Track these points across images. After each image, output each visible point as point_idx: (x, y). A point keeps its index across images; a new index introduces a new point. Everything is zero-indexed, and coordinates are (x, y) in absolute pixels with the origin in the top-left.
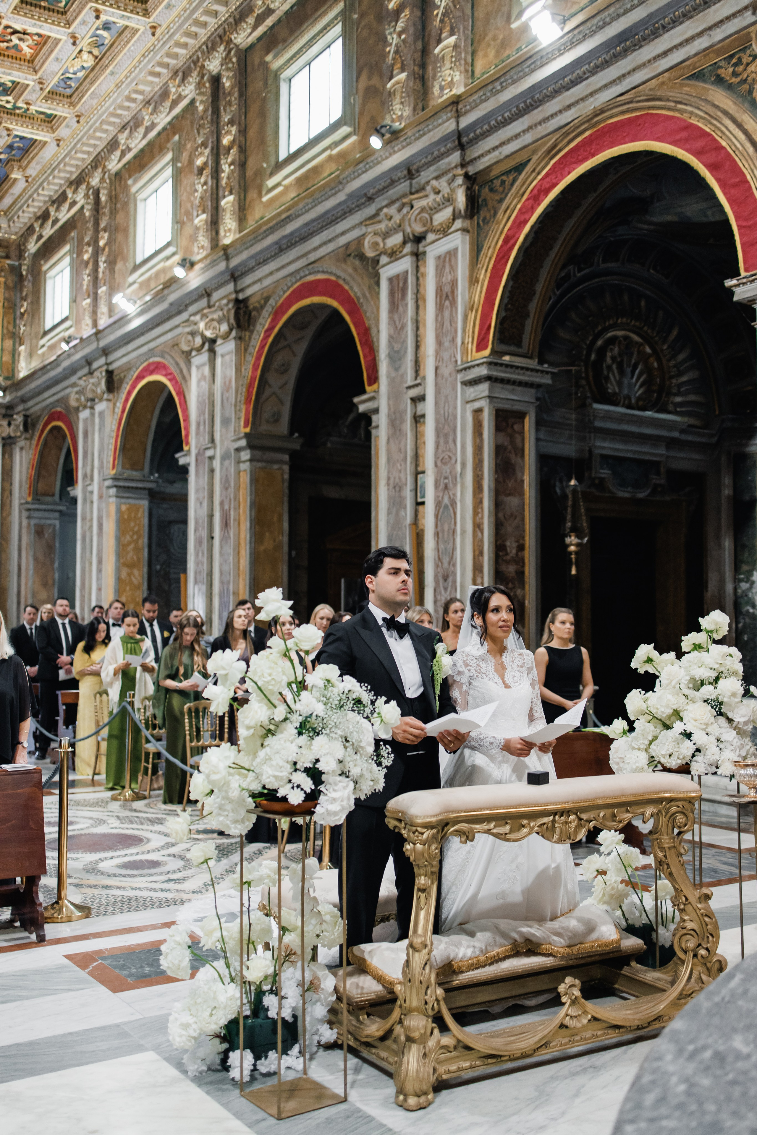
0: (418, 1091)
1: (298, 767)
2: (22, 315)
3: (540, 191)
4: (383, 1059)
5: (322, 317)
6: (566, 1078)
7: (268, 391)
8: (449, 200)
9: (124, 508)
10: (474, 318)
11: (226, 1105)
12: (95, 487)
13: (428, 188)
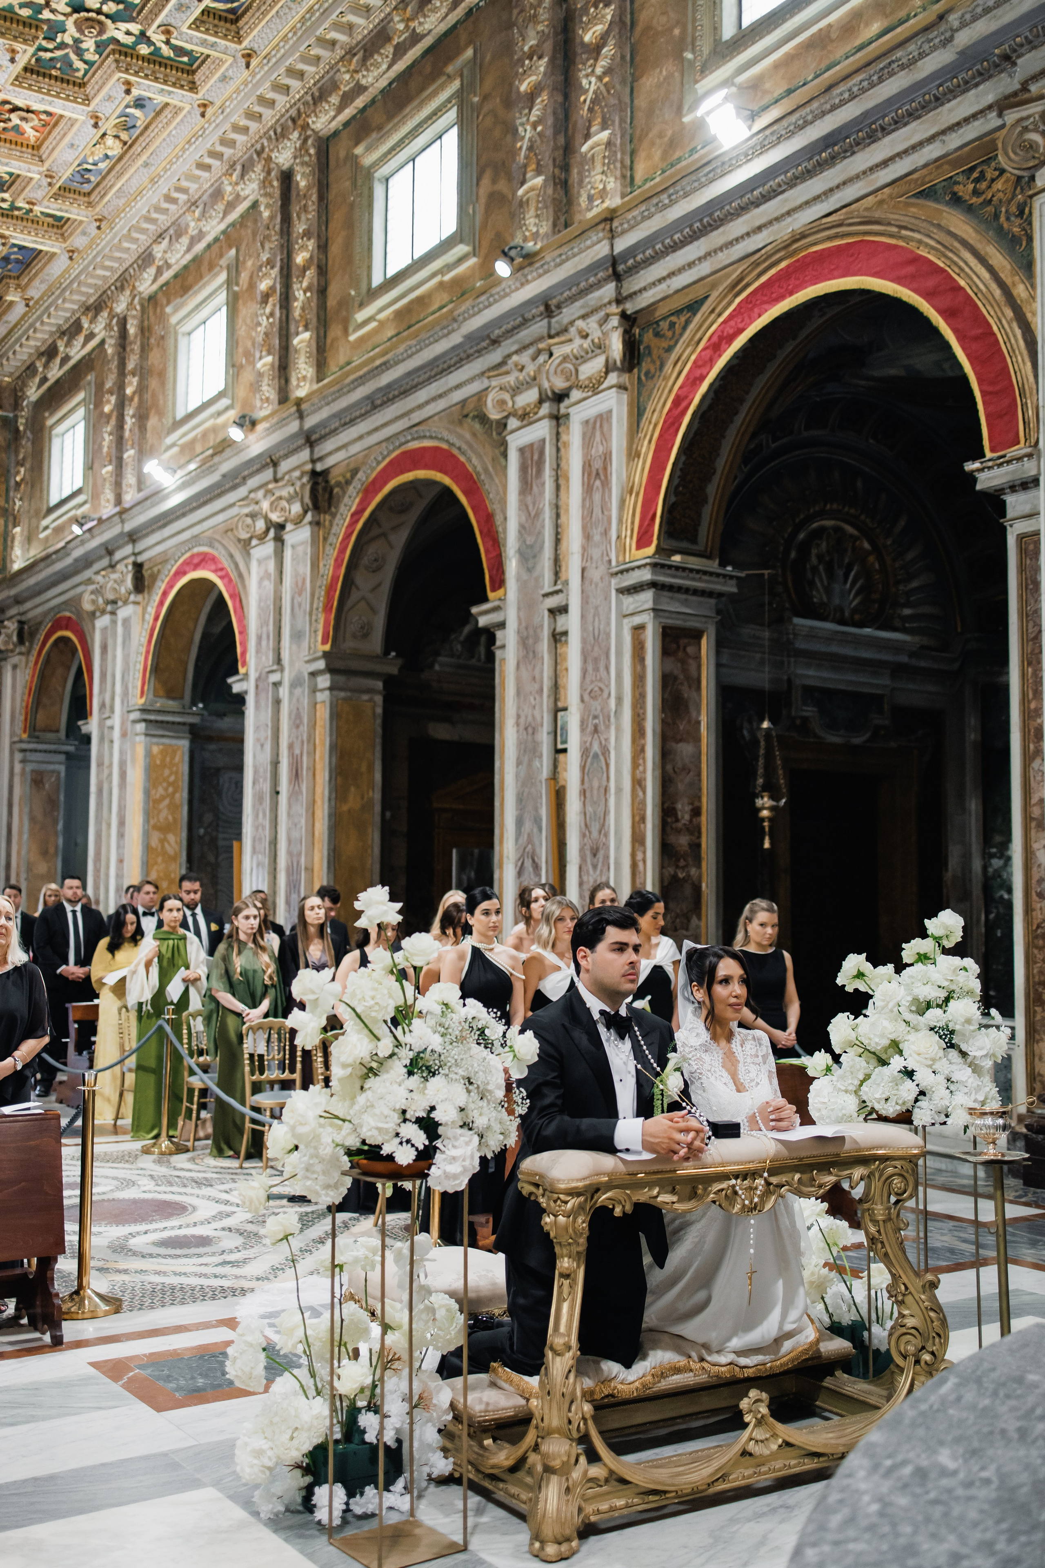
0: (559, 1536)
1: (408, 1116)
2: (18, 484)
3: (721, 338)
4: (513, 1496)
5: (429, 496)
6: (749, 1520)
7: (355, 596)
8: (600, 347)
9: (155, 750)
10: (634, 504)
11: (311, 1557)
12: (116, 721)
13: (573, 330)
